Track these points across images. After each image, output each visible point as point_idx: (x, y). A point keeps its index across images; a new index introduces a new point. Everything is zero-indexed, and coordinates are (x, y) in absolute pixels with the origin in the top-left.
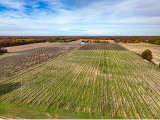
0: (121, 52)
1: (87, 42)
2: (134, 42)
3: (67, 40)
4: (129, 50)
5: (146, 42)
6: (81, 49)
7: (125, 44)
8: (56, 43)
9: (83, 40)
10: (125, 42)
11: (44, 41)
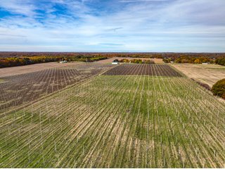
0: (173, 80)
1: (122, 61)
2: (193, 62)
3: (92, 59)
4: (186, 77)
5: (212, 63)
6: (109, 73)
7: (179, 65)
8: (75, 63)
9: (117, 58)
10: (180, 62)
11: (58, 60)
